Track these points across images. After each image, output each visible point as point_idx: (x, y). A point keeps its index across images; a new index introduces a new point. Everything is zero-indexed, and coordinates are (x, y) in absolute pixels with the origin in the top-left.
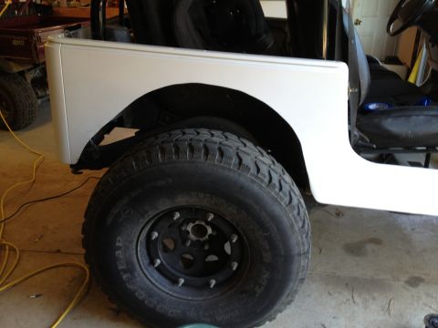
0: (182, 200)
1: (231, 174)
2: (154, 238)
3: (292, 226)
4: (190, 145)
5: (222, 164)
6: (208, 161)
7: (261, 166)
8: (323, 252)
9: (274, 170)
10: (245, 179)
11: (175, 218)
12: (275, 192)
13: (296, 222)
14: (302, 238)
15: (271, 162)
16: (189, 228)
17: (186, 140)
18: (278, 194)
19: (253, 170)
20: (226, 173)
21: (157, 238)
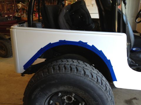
0: (61, 89)
1: (81, 78)
2: (51, 103)
3: (107, 99)
4: (64, 66)
5: (77, 74)
6: (72, 73)
7: (93, 74)
8: (117, 103)
9: (99, 76)
10: (87, 80)
11: (59, 95)
12: (100, 85)
13: (109, 97)
14: (111, 104)
15: (97, 73)
16: (65, 98)
17: (63, 64)
18: (101, 86)
19: (90, 76)
20: (79, 78)
21: (52, 103)
